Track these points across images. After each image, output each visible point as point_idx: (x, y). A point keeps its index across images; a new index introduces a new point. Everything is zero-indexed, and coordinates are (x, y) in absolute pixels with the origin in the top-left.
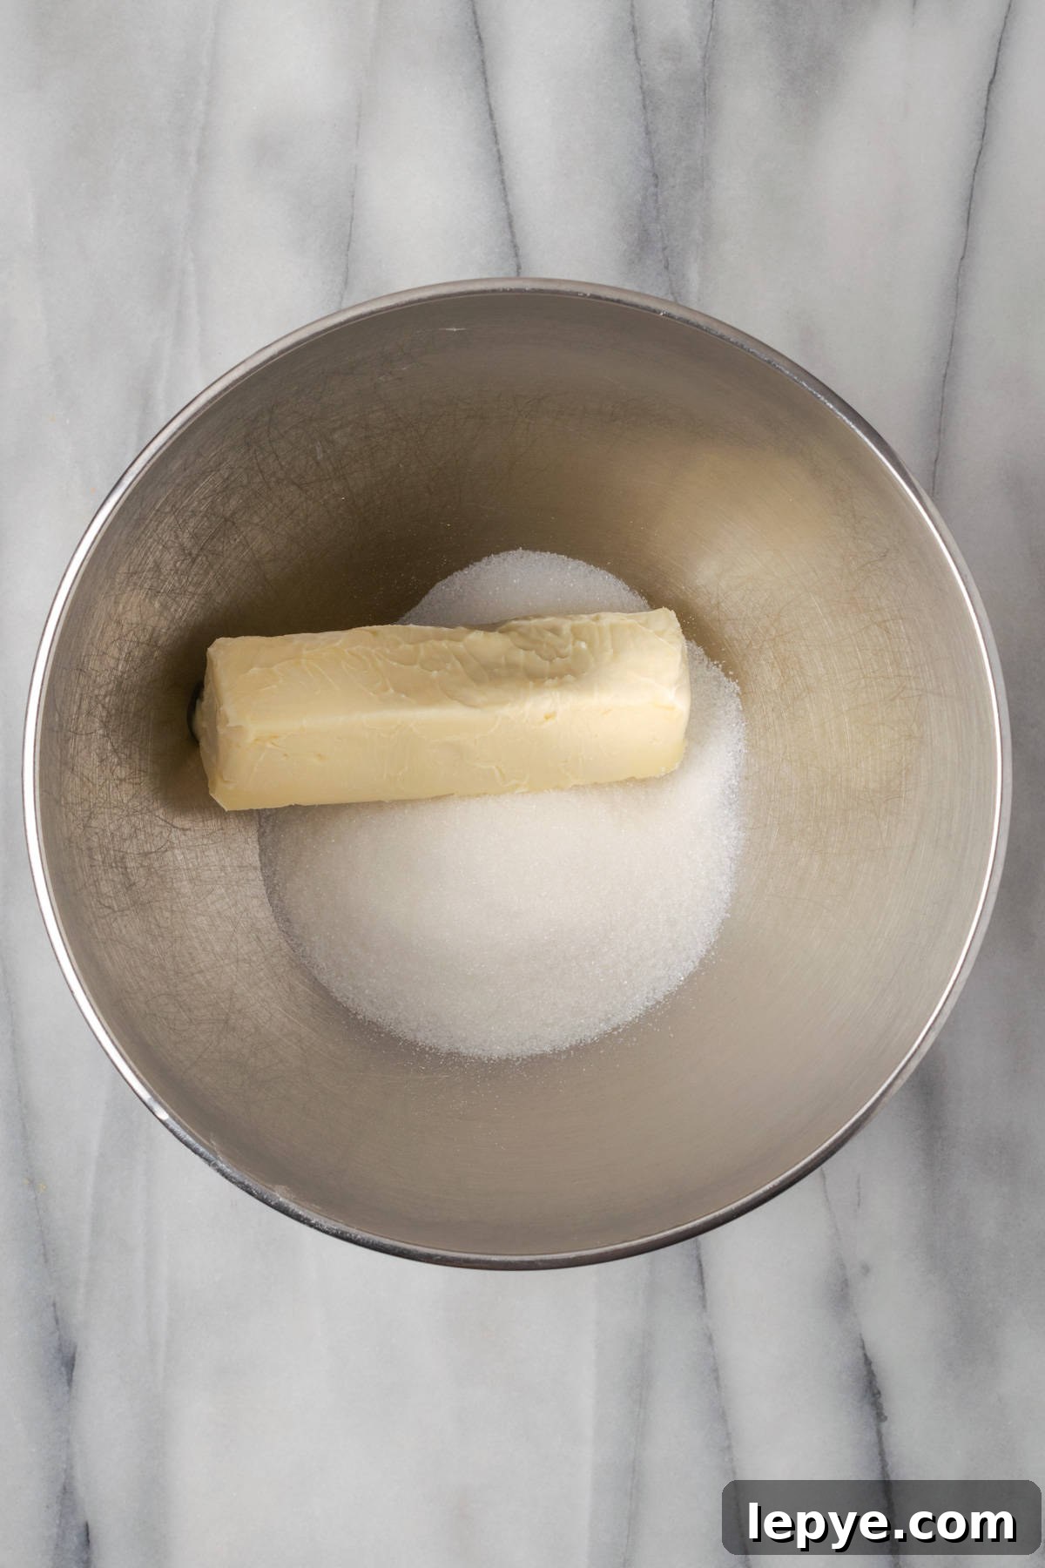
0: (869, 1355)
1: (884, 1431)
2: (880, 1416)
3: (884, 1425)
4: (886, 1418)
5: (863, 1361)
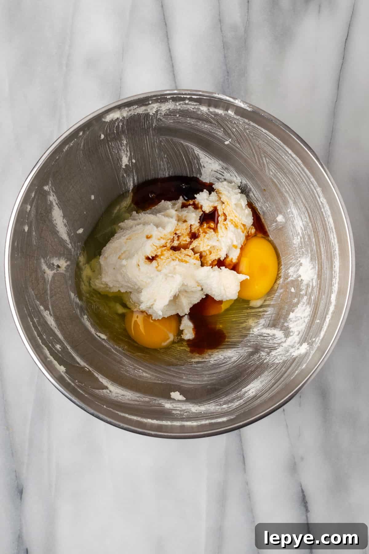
0: (303, 489)
1: (308, 516)
2: (307, 510)
3: (308, 513)
5: (301, 491)
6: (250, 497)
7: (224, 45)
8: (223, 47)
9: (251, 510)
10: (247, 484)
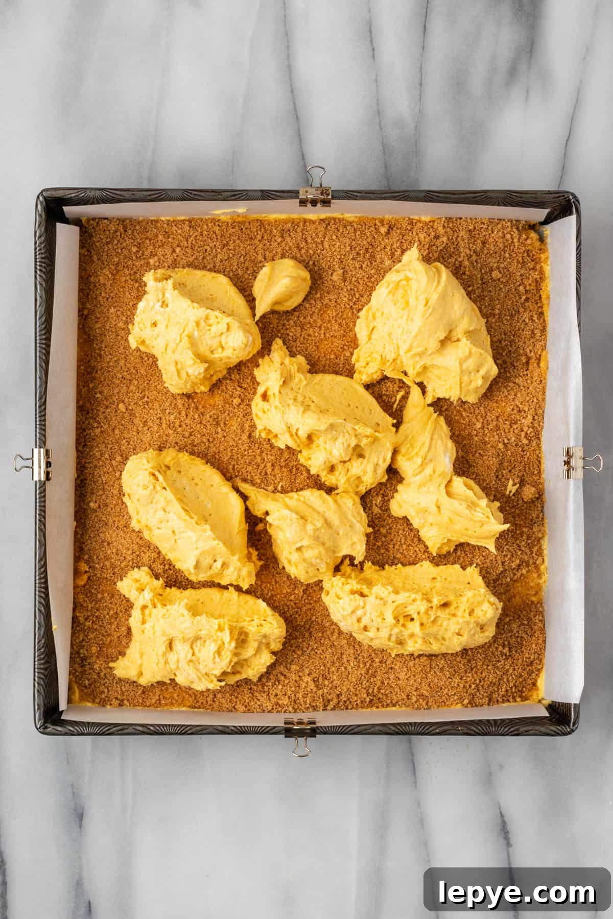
0: (503, 812)
1: (511, 853)
2: (508, 844)
3: (511, 849)
4: (511, 846)
5: (499, 815)
6: (422, 824)
7: (384, 150)
8: (382, 151)
9: (424, 845)
10: (419, 805)
